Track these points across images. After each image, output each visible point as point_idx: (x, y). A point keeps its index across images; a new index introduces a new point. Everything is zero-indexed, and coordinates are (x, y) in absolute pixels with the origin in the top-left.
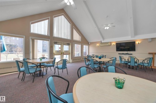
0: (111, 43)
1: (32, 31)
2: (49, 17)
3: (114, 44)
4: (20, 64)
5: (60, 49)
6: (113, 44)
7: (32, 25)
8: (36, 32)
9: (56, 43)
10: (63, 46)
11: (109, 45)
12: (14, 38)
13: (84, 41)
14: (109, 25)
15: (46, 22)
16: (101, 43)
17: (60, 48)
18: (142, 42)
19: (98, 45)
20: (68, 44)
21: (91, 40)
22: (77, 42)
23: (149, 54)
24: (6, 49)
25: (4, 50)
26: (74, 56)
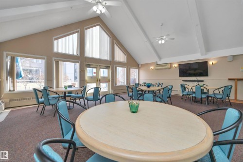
0: (171, 64)
1: (56, 50)
2: (79, 30)
3: (176, 65)
4: (40, 94)
5: (95, 75)
6: (174, 66)
7: (55, 41)
8: (61, 51)
9: (89, 66)
10: (99, 70)
11: (168, 67)
12: (35, 60)
13: (132, 62)
14: (164, 38)
15: (75, 36)
16: (157, 65)
17: (94, 73)
18: (218, 62)
19: (152, 68)
20: (107, 67)
21: (142, 60)
22: (121, 64)
23: (230, 80)
24: (23, 75)
25: (21, 76)
26: (116, 85)
